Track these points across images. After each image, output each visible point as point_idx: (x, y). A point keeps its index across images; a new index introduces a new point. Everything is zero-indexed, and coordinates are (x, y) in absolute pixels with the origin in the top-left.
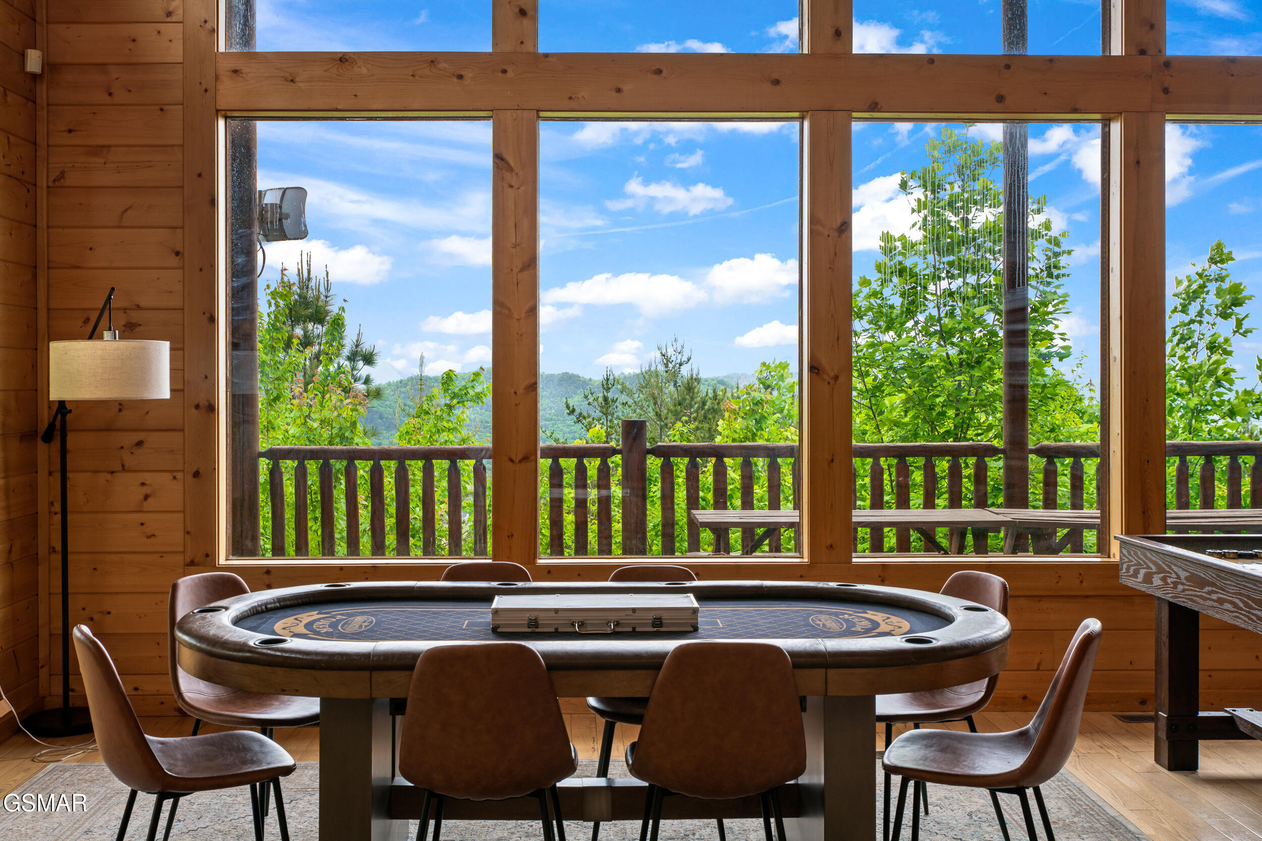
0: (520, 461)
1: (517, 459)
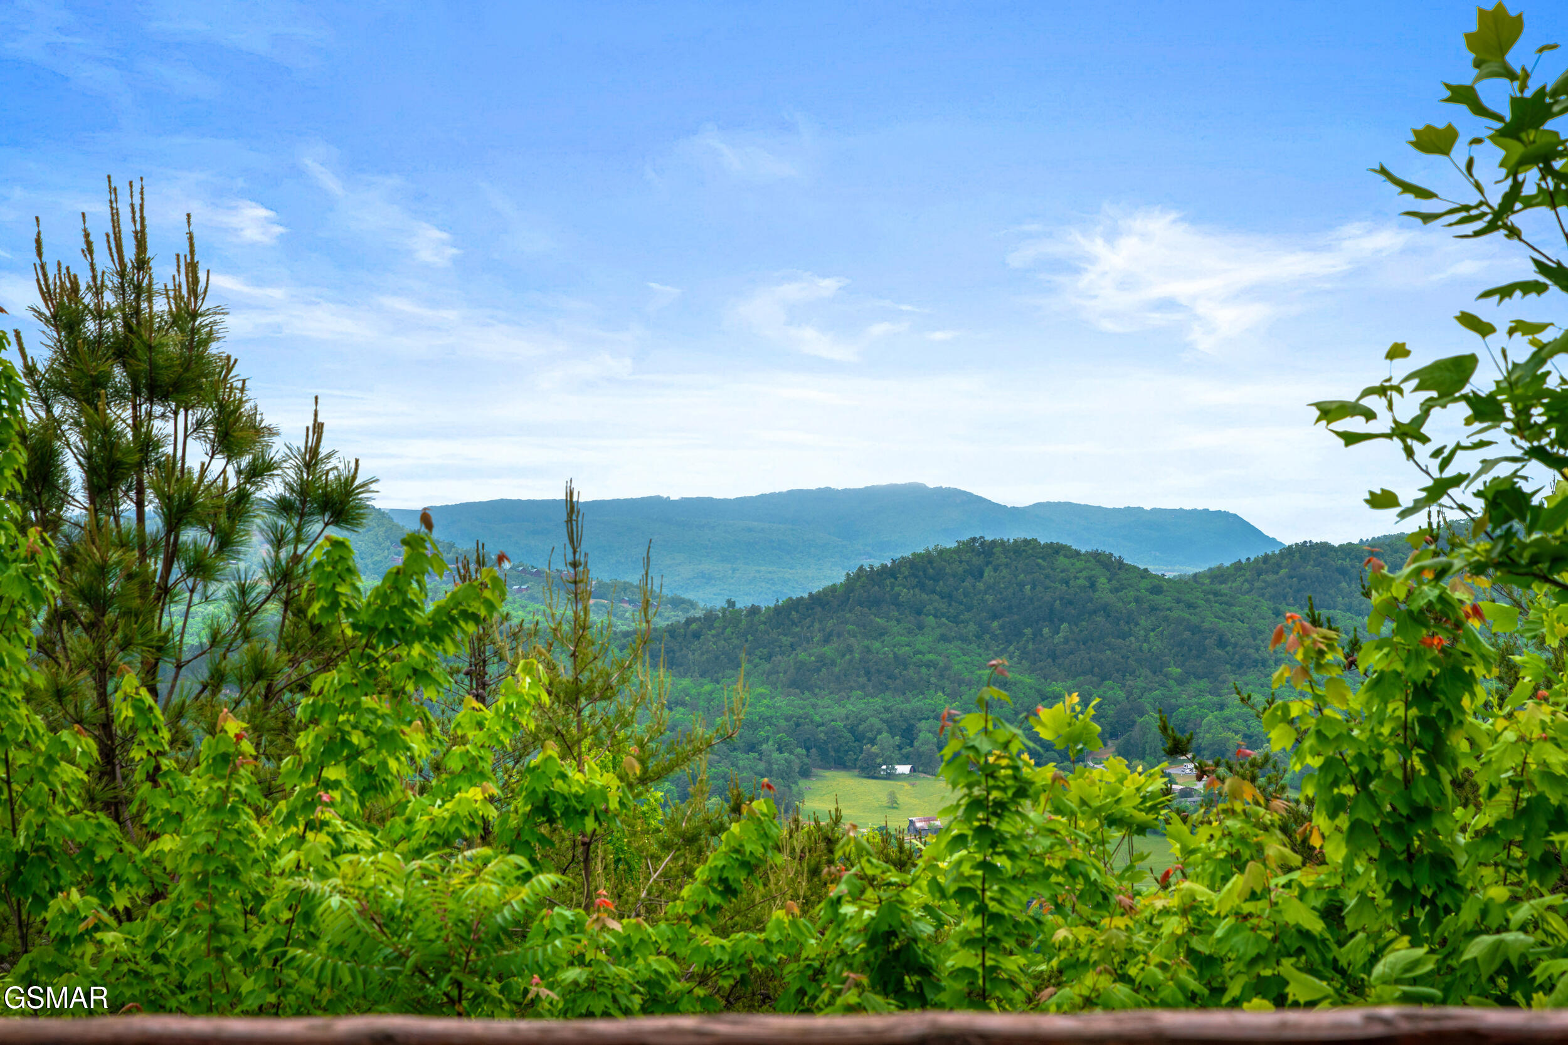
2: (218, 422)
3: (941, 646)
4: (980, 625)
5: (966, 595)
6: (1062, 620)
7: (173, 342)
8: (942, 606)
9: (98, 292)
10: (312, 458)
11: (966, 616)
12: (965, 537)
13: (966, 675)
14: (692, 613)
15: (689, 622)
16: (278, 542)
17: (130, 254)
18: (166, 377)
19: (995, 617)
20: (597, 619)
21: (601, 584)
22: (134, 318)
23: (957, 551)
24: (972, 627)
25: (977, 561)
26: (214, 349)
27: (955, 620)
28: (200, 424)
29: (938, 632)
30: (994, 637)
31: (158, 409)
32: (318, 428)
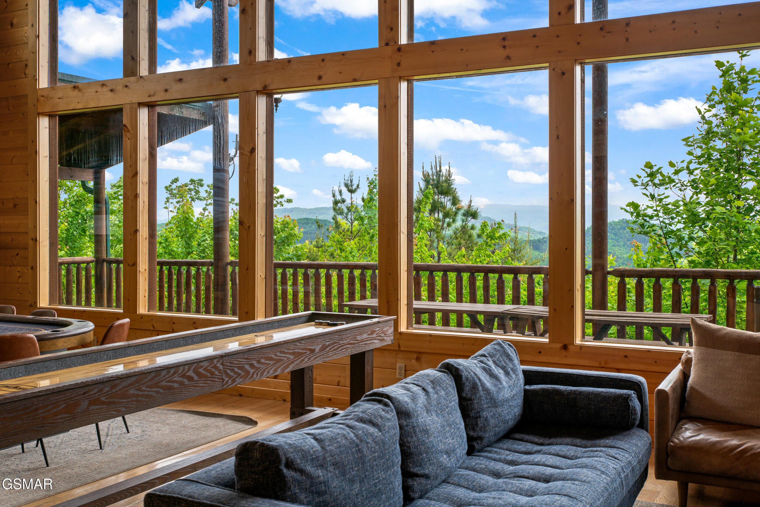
0: (132, 266)
1: (131, 264)
2: (453, 199)
3: (613, 248)
4: (624, 242)
5: (620, 234)
6: (648, 242)
7: (445, 185)
8: (614, 237)
9: (433, 176)
10: (470, 206)
11: (620, 240)
12: (621, 218)
13: (620, 256)
14: (544, 236)
15: (543, 238)
16: (463, 221)
17: (438, 169)
18: (444, 191)
19: (628, 240)
20: (519, 237)
21: (520, 227)
22: (438, 181)
23: (619, 222)
24: (622, 243)
25: (624, 225)
26: (452, 186)
27: (617, 241)
28: (450, 200)
29: (612, 244)
30: (628, 246)
31: (442, 197)
32: (471, 201)
